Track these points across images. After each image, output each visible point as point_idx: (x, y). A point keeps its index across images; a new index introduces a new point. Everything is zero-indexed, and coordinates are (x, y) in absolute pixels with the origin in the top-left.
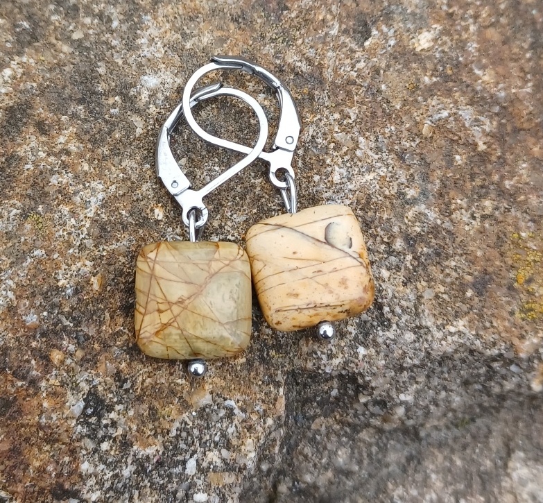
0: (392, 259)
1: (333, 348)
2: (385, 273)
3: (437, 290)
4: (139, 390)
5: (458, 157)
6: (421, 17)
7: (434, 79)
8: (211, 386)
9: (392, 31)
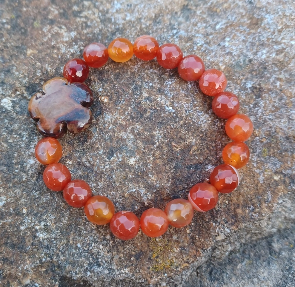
0: (105, 242)
1: (77, 271)
2: (101, 247)
3: (120, 256)
4: (4, 275)
5: (136, 207)
6: (133, 152)
7: (133, 176)
8: (31, 278)
9: (121, 156)
